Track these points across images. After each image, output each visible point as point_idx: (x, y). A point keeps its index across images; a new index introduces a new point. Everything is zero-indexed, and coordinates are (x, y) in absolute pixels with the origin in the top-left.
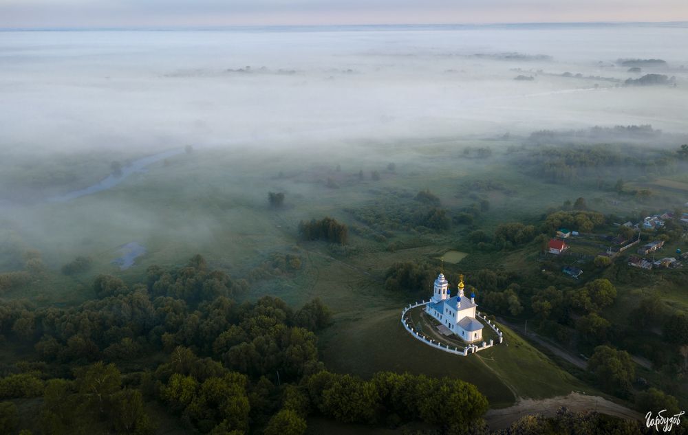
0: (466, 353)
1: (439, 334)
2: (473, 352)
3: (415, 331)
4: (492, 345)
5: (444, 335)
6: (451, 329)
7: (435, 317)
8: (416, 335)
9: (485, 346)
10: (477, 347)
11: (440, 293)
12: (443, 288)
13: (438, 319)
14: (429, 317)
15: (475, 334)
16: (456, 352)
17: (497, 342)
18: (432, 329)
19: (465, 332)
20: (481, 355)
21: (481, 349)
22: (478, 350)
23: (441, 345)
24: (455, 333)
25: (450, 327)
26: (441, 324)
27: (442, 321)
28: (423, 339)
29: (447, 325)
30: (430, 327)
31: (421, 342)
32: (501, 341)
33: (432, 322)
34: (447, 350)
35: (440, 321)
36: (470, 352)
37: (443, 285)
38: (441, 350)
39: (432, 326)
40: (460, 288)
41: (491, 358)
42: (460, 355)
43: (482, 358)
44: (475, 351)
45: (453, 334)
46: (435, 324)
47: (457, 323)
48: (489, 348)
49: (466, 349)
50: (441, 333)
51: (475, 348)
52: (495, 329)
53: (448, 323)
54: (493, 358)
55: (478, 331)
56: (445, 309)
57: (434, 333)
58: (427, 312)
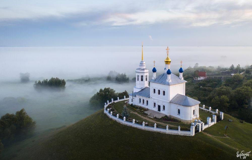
0: (193, 129)
1: (151, 118)
2: (200, 131)
3: (121, 117)
4: (216, 123)
5: (155, 118)
6: (162, 111)
7: (141, 105)
8: (124, 122)
9: (211, 123)
10: (203, 124)
11: (142, 80)
12: (145, 74)
13: (144, 106)
14: (133, 107)
15: (194, 111)
16: (179, 133)
17: (219, 119)
18: (140, 115)
19: (181, 108)
20: (210, 134)
21: (207, 126)
22: (205, 127)
23: (157, 127)
24: (168, 115)
25: (159, 109)
26: (147, 110)
27: (150, 107)
28: (133, 124)
29: (156, 109)
30: (136, 113)
31: (131, 127)
32: (223, 118)
33: (138, 110)
34: (168, 131)
35: (147, 107)
36: (197, 128)
37: (145, 71)
38: (159, 133)
39: (138, 113)
40: (167, 62)
41: (225, 136)
42: (186, 136)
43: (215, 137)
44: (202, 129)
45: (166, 116)
46: (142, 111)
47: (170, 102)
48: (215, 125)
49: (193, 125)
50: (152, 117)
51: (202, 124)
52: (206, 110)
53: (157, 106)
54: (227, 136)
55: (195, 107)
56: (152, 91)
57: (144, 118)
58: (130, 103)
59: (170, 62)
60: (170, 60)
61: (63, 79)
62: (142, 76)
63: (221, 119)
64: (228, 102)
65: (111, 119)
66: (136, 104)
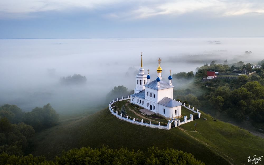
0: (170, 125)
2: (176, 126)
3: (119, 114)
4: (192, 120)
5: (146, 115)
6: (153, 110)
7: (138, 104)
8: (121, 117)
9: (186, 121)
10: (180, 121)
11: (141, 84)
12: (143, 79)
13: (141, 105)
14: (133, 105)
15: (176, 111)
16: (159, 127)
17: (196, 117)
18: (135, 113)
19: (166, 108)
20: (184, 128)
21: (183, 123)
22: (180, 124)
23: (144, 122)
24: (156, 113)
25: (151, 109)
26: (142, 108)
27: (145, 106)
28: (127, 119)
29: (149, 108)
30: (133, 111)
31: (125, 122)
32: (200, 117)
33: (135, 108)
34: (151, 125)
35: (142, 106)
36: (173, 124)
37: (144, 76)
38: (144, 127)
39: (135, 111)
40: (159, 71)
41: (195, 131)
42: (164, 130)
43: (186, 131)
44: (178, 125)
45: (155, 114)
46: (138, 109)
47: (158, 103)
48: (191, 122)
49: (169, 122)
50: (144, 114)
51: (178, 122)
52: (190, 109)
53: (149, 106)
54: (197, 131)
55: (177, 108)
56: (146, 94)
57: (138, 115)
58: (131, 102)
59: (161, 71)
60: (161, 69)
61: (84, 76)
62: (141, 81)
63: (198, 117)
64: (222, 102)
65: (113, 115)
66: (135, 103)
